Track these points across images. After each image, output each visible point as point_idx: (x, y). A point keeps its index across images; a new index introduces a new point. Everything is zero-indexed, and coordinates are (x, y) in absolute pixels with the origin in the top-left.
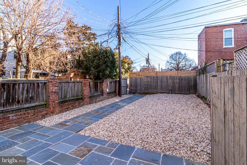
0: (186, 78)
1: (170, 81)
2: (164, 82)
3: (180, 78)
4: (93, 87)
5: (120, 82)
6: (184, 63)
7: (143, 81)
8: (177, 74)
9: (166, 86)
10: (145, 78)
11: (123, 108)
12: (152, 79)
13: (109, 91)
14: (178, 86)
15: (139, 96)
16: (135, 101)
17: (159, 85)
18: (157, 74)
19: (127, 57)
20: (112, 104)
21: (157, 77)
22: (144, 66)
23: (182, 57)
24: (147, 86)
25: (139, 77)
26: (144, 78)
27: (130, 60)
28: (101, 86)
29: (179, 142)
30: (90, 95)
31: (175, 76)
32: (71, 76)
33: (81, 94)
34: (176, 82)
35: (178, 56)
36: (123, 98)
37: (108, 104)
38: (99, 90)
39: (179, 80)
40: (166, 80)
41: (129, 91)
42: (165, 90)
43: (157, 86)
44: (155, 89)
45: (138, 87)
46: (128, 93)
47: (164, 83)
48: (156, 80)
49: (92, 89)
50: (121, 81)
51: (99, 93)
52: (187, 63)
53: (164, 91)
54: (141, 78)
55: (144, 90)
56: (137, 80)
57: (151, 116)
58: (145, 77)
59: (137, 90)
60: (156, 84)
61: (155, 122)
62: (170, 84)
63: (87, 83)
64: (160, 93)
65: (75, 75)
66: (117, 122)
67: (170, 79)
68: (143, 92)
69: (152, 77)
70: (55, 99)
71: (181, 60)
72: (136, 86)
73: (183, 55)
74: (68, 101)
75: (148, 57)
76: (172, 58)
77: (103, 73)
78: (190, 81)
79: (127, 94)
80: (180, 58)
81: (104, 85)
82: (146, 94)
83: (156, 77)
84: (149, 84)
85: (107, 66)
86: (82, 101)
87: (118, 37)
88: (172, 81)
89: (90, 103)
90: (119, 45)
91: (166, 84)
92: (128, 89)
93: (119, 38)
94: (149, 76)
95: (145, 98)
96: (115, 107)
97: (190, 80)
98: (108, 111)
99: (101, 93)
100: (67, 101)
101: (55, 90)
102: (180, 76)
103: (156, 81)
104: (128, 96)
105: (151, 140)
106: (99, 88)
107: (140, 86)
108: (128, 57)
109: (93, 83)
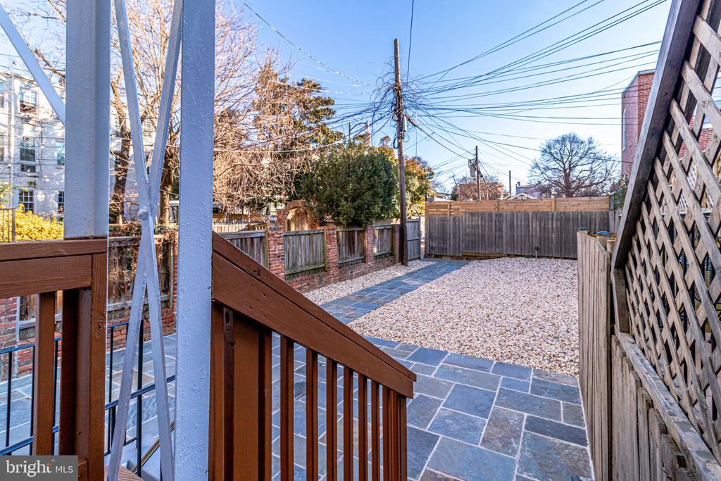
0: (579, 217)
1: (534, 225)
2: (519, 226)
3: (561, 217)
4: (344, 243)
5: (402, 229)
6: (587, 167)
7: (461, 225)
8: (553, 206)
9: (523, 238)
10: (467, 218)
11: (416, 291)
12: (487, 220)
13: (378, 252)
14: (557, 238)
15: (453, 263)
16: (442, 275)
17: (504, 234)
18: (501, 207)
19: (416, 160)
20: (388, 281)
21: (499, 215)
22: (465, 178)
23: (582, 151)
24: (473, 238)
25: (450, 215)
26: (464, 218)
27: (426, 168)
28: (361, 242)
29: (530, 348)
30: (340, 262)
31: (548, 213)
32: (290, 217)
33: (322, 259)
34: (552, 228)
35: (569, 147)
36: (413, 270)
37: (379, 282)
38: (356, 249)
39: (559, 223)
40: (523, 223)
41: (425, 251)
42: (521, 249)
43: (499, 238)
44: (494, 245)
45: (450, 241)
46: (422, 257)
47: (519, 230)
48: (497, 223)
49: (344, 248)
50: (405, 226)
51: (357, 257)
52: (596, 168)
53: (518, 252)
54: (457, 218)
55: (466, 248)
56: (445, 223)
57: (480, 306)
58: (467, 215)
59: (446, 249)
60: (497, 234)
61: (488, 316)
62: (534, 233)
63: (334, 234)
64: (509, 256)
65: (297, 214)
66: (408, 315)
67: (534, 220)
68: (461, 255)
69: (487, 215)
70: (279, 269)
71: (575, 158)
72: (444, 238)
73: (582, 143)
74: (300, 274)
75: (477, 157)
76: (550, 153)
77: (368, 211)
78: (590, 225)
79: (419, 258)
80: (574, 153)
81: (368, 238)
82: (469, 258)
83: (496, 215)
84: (478, 232)
85: (375, 195)
86: (325, 273)
87: (397, 119)
88: (540, 224)
89: (340, 280)
90: (398, 138)
91: (523, 234)
92: (423, 246)
93: (399, 121)
94: (478, 213)
95: (467, 268)
96: (396, 289)
97: (590, 222)
98: (383, 295)
99: (361, 255)
100: (297, 273)
101: (279, 250)
102: (562, 210)
103: (496, 225)
104: (424, 264)
105: (476, 343)
106: (356, 245)
107: (454, 237)
108: (419, 159)
109: (344, 233)
